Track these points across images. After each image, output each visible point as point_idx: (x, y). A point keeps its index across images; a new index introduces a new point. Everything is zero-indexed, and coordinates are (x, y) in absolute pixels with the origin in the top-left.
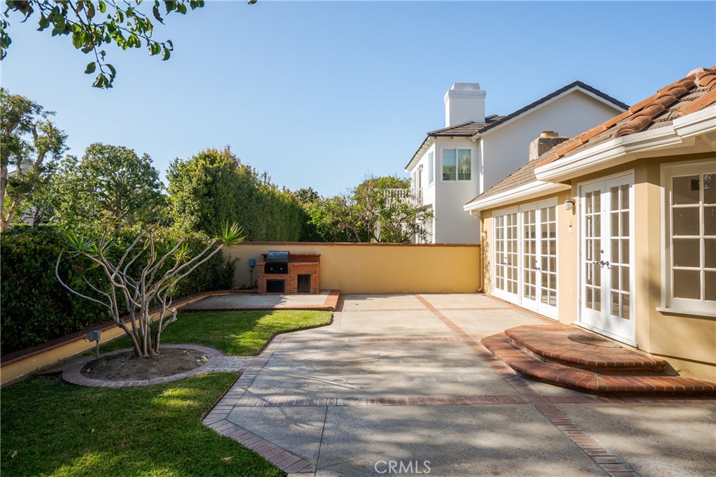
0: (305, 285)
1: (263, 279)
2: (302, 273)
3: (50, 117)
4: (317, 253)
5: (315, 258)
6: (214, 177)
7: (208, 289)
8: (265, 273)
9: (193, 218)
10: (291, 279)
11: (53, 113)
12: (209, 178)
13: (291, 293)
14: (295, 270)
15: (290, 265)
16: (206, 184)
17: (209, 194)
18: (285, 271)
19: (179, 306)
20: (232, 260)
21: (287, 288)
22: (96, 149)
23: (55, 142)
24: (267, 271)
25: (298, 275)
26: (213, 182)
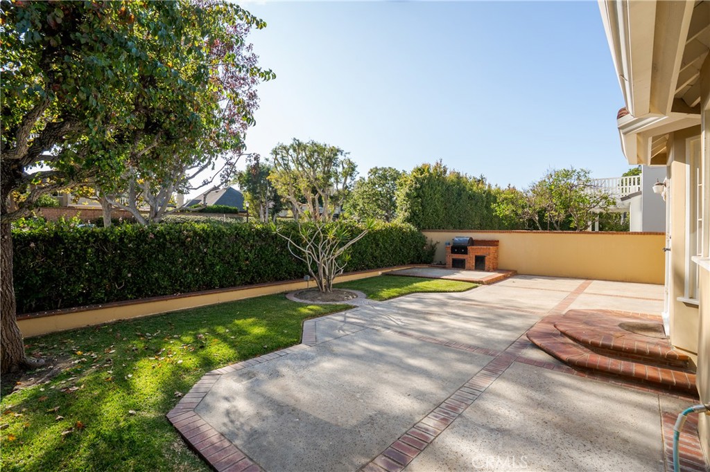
0: (480, 264)
1: (450, 257)
2: (479, 254)
3: (347, 155)
4: (496, 239)
5: (495, 243)
6: (422, 184)
7: (412, 263)
8: (452, 253)
9: (406, 214)
10: (470, 259)
11: (349, 153)
12: (418, 185)
13: (470, 270)
14: (474, 252)
15: (469, 248)
16: (416, 189)
17: (418, 196)
18: (466, 252)
19: (384, 271)
20: (434, 242)
21: (467, 265)
22: (374, 171)
23: (351, 169)
24: (453, 252)
25: (476, 256)
26: (421, 187)
